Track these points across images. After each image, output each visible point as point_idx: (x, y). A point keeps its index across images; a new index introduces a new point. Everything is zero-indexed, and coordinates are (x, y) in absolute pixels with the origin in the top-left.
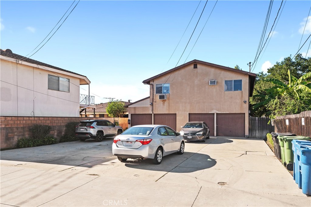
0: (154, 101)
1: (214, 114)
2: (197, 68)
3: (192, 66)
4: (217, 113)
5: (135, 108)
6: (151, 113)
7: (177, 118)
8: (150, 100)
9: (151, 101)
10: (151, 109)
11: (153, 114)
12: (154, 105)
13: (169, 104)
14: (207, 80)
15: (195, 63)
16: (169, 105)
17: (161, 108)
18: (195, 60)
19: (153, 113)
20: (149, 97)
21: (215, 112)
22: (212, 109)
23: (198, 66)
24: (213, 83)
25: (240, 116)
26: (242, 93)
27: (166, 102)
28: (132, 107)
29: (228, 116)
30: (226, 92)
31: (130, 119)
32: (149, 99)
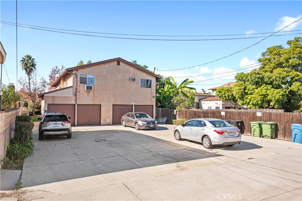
0: (78, 91)
1: (133, 105)
2: (120, 65)
3: (116, 63)
4: (135, 105)
5: (53, 97)
6: (74, 103)
7: (102, 108)
8: (73, 90)
9: (75, 91)
10: (74, 99)
11: (76, 105)
12: (77, 95)
13: (94, 94)
14: (127, 76)
15: (119, 61)
16: (94, 96)
17: (85, 99)
18: (120, 58)
19: (76, 103)
20: (71, 87)
21: (133, 103)
22: (132, 102)
23: (121, 63)
24: (134, 80)
25: (150, 107)
26: (152, 90)
27: (90, 93)
28: (50, 96)
29: (142, 107)
30: (141, 88)
31: (47, 110)
32: (71, 89)
